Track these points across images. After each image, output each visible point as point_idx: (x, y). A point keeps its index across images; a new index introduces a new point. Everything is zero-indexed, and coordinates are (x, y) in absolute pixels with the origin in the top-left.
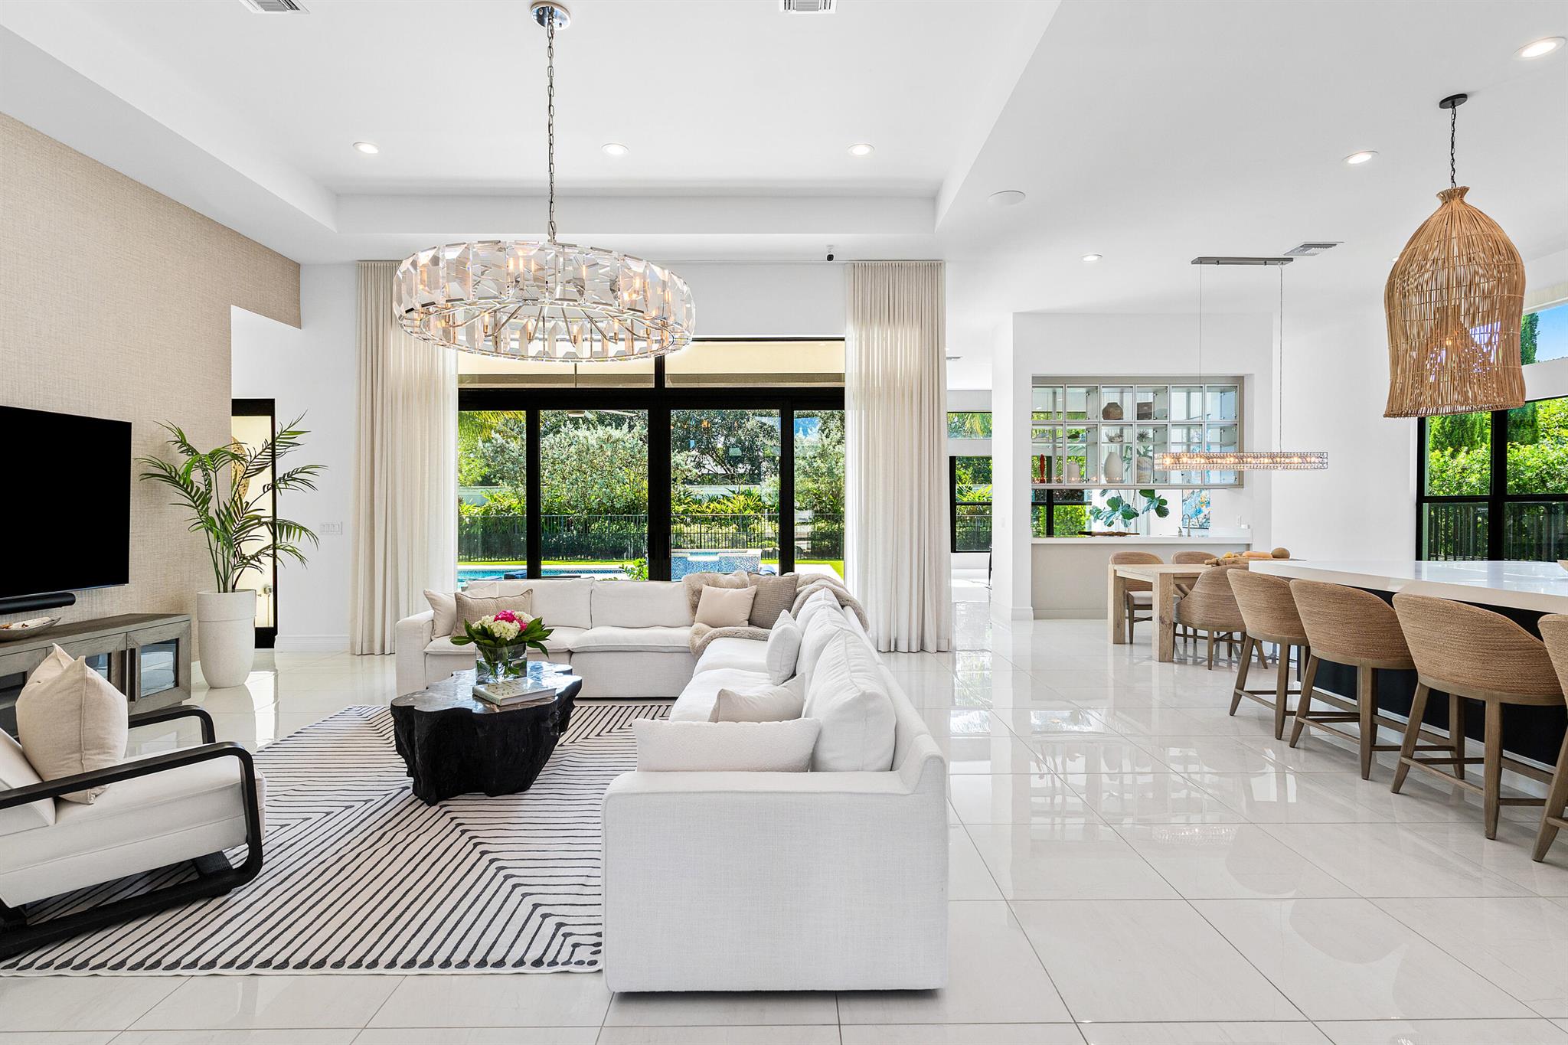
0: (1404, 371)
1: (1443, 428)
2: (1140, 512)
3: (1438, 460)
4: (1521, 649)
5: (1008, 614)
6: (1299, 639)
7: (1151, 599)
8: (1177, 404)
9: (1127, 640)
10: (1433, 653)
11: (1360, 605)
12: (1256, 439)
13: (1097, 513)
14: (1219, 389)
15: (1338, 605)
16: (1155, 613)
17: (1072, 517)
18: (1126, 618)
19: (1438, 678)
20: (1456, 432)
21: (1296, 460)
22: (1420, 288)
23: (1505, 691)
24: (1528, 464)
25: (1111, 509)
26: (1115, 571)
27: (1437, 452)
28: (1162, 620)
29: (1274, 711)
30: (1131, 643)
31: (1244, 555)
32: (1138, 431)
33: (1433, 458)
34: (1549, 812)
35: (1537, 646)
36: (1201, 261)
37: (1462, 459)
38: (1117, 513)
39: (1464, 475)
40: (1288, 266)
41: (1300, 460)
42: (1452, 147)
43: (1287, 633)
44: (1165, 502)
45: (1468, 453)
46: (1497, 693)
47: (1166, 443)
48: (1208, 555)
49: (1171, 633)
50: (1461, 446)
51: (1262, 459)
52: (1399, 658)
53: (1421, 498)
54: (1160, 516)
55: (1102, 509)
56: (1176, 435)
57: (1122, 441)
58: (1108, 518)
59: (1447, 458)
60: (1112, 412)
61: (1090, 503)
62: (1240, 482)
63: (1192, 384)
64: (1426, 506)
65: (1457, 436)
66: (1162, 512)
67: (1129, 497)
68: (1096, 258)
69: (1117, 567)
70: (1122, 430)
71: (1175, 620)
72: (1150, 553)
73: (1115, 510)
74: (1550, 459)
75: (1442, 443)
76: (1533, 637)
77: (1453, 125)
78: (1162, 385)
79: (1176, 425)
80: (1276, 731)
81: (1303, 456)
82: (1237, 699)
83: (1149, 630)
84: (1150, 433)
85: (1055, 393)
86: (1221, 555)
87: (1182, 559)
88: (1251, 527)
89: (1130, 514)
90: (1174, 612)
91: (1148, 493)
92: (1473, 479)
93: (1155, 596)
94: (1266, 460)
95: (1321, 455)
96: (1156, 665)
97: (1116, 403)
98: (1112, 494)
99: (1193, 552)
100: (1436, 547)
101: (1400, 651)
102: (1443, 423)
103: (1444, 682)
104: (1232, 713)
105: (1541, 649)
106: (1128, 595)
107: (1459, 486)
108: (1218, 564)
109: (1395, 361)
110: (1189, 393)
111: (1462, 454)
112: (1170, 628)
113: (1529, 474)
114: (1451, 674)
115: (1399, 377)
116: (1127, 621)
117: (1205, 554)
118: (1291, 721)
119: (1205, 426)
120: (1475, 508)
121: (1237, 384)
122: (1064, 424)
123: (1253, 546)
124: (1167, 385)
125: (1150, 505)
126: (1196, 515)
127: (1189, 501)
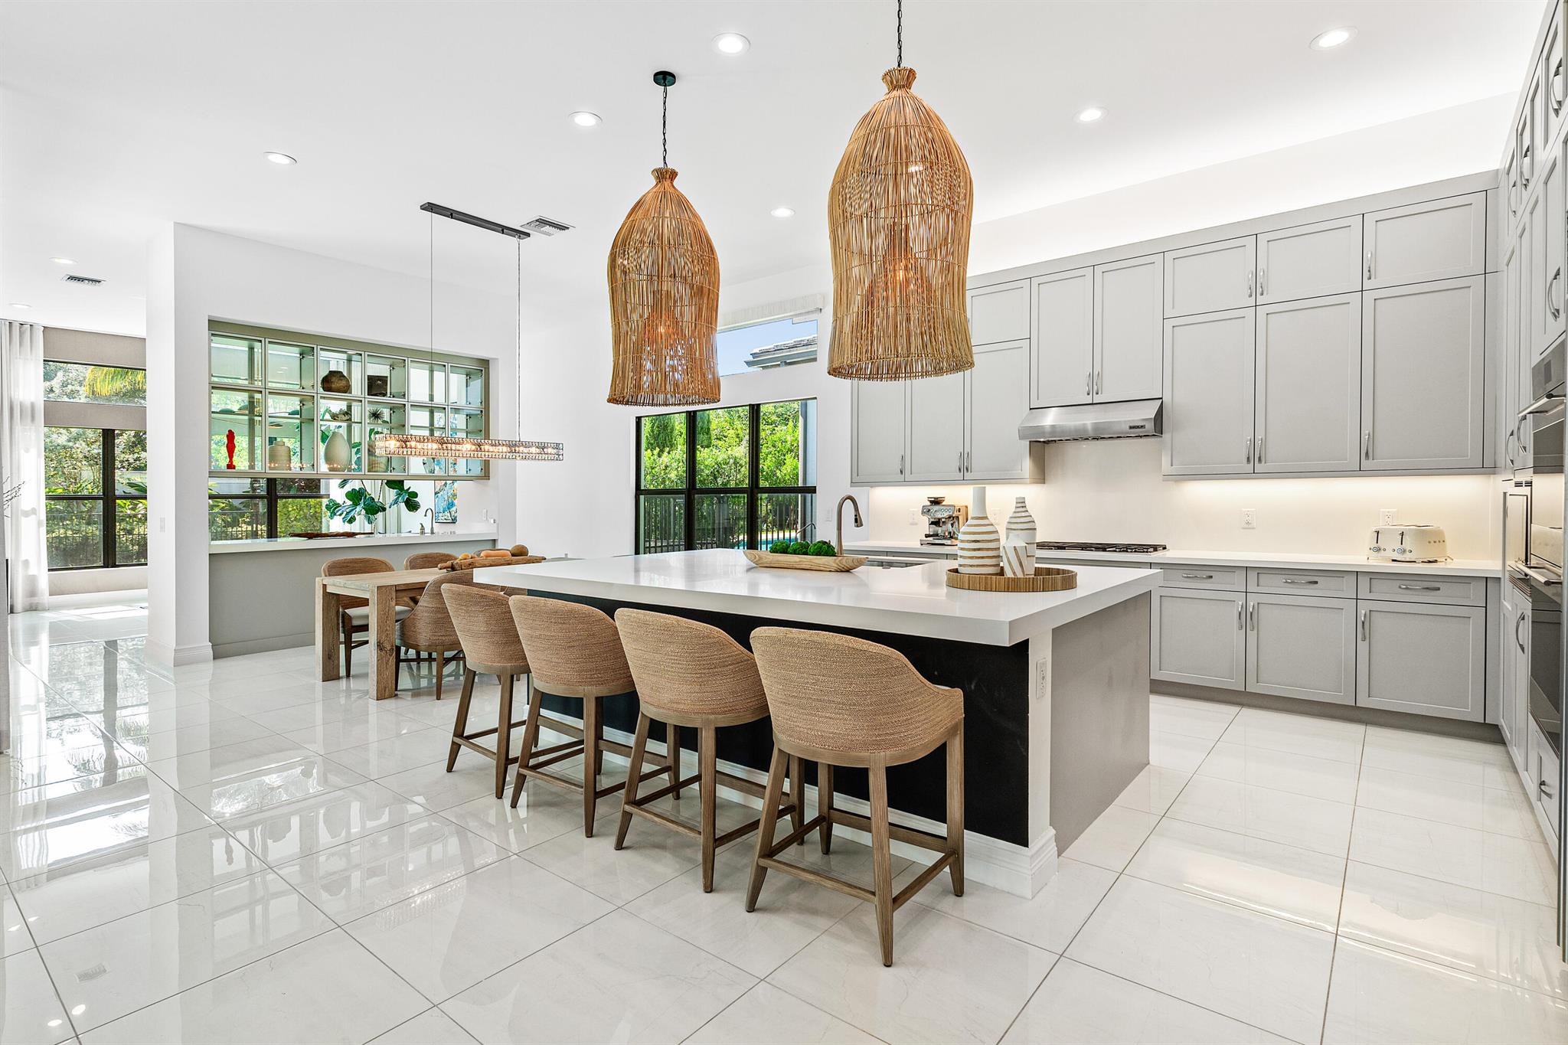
0: (625, 352)
1: (652, 431)
2: (387, 506)
3: (650, 458)
4: (733, 664)
5: (170, 656)
6: (523, 666)
7: (367, 617)
8: (418, 383)
9: (343, 672)
10: (654, 679)
11: (582, 623)
12: (501, 428)
13: (333, 508)
14: (463, 371)
15: (560, 626)
16: (372, 636)
18: (341, 643)
19: (658, 707)
20: (661, 436)
21: (533, 450)
22: (638, 267)
23: (719, 714)
24: (706, 463)
25: (351, 503)
26: (325, 586)
27: (649, 450)
28: (380, 646)
29: (495, 762)
30: (348, 675)
31: (482, 555)
32: (369, 408)
33: (646, 454)
34: (760, 852)
35: (746, 658)
36: (431, 207)
37: (665, 458)
38: (358, 508)
39: (667, 471)
40: (526, 241)
41: (538, 450)
42: (664, 127)
43: (510, 659)
44: (415, 495)
45: (669, 453)
46: (712, 717)
47: (404, 426)
48: (448, 555)
49: (392, 660)
50: (664, 447)
51: (500, 448)
52: (621, 682)
53: (639, 491)
54: (410, 510)
55: (341, 503)
56: (418, 418)
57: (350, 419)
58: (348, 513)
59: (656, 457)
60: (334, 382)
61: (327, 496)
62: (486, 474)
63: (434, 360)
64: (642, 497)
65: (662, 438)
66: (412, 505)
67: (373, 488)
68: (287, 161)
69: (328, 581)
70: (349, 407)
71: (398, 642)
72: (378, 558)
73: (356, 504)
74: (719, 460)
75: (652, 444)
76: (742, 648)
77: (665, 103)
78: (400, 357)
79: (416, 406)
80: (497, 788)
81: (542, 447)
82: (455, 750)
83: (366, 656)
84: (386, 413)
85: (251, 349)
86: (460, 555)
87: (416, 564)
88: (497, 522)
89: (374, 509)
90: (397, 633)
91: (396, 484)
92: (673, 475)
93: (371, 613)
94: (505, 449)
95: (557, 446)
96: (373, 704)
97: (341, 372)
98: (355, 485)
99: (430, 554)
100: (649, 533)
101: (622, 672)
102: (652, 427)
103: (665, 711)
104: (450, 769)
105: (748, 660)
106: (344, 615)
107: (664, 482)
108: (453, 568)
109: (617, 340)
110: (432, 371)
111: (665, 454)
112: (391, 655)
113: (707, 472)
114: (671, 702)
115: (621, 358)
116: (342, 647)
117: (444, 555)
118: (513, 770)
119: (448, 409)
120: (675, 500)
121: (480, 369)
122: (263, 390)
123: (499, 541)
124: (406, 359)
125: (398, 498)
126: (449, 508)
127: (441, 493)
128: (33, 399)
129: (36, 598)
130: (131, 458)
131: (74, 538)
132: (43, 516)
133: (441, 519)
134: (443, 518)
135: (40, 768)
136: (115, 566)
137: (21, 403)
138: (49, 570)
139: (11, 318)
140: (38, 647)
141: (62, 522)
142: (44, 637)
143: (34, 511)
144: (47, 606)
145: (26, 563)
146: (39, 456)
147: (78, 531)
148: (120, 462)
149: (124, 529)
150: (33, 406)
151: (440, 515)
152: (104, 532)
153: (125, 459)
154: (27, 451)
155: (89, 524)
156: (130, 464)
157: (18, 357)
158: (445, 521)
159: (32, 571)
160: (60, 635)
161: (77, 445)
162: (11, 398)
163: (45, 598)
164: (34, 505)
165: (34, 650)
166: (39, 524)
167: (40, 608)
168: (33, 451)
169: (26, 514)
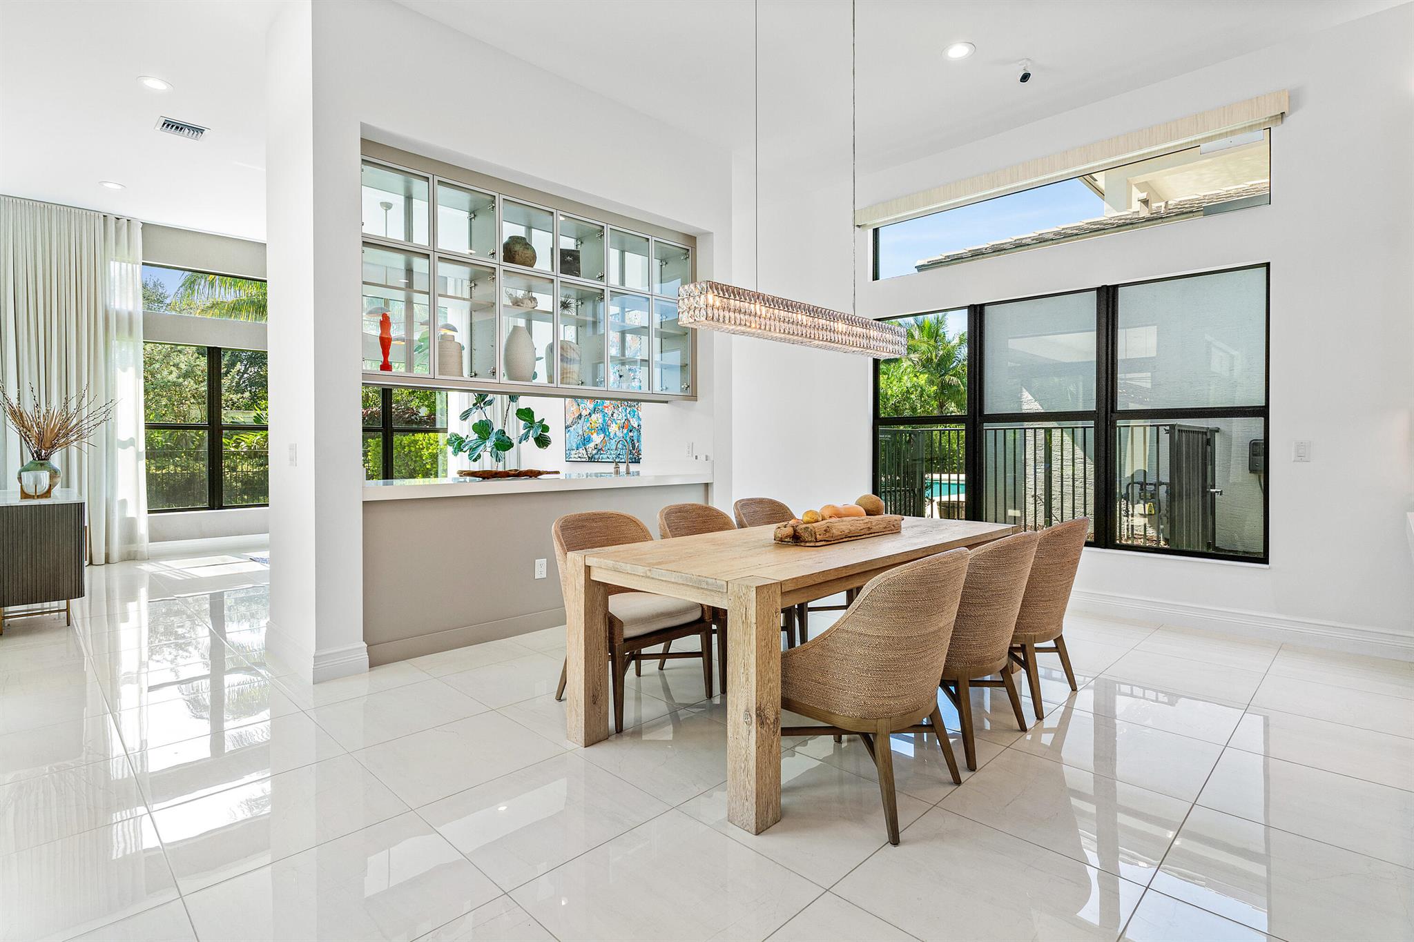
2: (516, 442)
13: (456, 443)
17: (410, 451)
26: (588, 569)
38: (486, 443)
53: (877, 420)
54: (539, 447)
55: (464, 437)
58: (474, 449)
60: (516, 251)
61: (445, 430)
62: (691, 391)
63: (636, 231)
64: (882, 429)
66: (542, 442)
67: (501, 421)
73: (483, 439)
78: (598, 222)
88: (711, 459)
97: (525, 239)
98: (479, 416)
108: (797, 538)
110: (623, 252)
121: (687, 248)
122: (431, 254)
123: (715, 486)
124: (605, 225)
125: (529, 431)
126: (584, 445)
127: (574, 427)
128: (131, 308)
129: (134, 545)
130: (235, 397)
131: (182, 474)
132: (142, 447)
133: (574, 456)
134: (576, 456)
135: (142, 742)
136: (221, 507)
137: (116, 312)
138: (150, 512)
139: (106, 208)
140: (136, 603)
141: (172, 458)
142: (143, 593)
143: (132, 442)
144: (146, 555)
145: (124, 503)
146: (138, 377)
147: (187, 468)
148: (225, 400)
149: (228, 466)
150: (130, 315)
151: (573, 452)
152: (209, 467)
153: (229, 399)
154: (124, 370)
155: (196, 460)
156: (234, 404)
157: (114, 257)
158: (579, 459)
159: (131, 513)
160: (161, 589)
161: (186, 383)
162: (106, 306)
163: (145, 545)
164: (133, 435)
165: (132, 606)
166: (138, 455)
167: (138, 557)
168: (131, 370)
169: (124, 445)
